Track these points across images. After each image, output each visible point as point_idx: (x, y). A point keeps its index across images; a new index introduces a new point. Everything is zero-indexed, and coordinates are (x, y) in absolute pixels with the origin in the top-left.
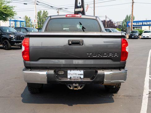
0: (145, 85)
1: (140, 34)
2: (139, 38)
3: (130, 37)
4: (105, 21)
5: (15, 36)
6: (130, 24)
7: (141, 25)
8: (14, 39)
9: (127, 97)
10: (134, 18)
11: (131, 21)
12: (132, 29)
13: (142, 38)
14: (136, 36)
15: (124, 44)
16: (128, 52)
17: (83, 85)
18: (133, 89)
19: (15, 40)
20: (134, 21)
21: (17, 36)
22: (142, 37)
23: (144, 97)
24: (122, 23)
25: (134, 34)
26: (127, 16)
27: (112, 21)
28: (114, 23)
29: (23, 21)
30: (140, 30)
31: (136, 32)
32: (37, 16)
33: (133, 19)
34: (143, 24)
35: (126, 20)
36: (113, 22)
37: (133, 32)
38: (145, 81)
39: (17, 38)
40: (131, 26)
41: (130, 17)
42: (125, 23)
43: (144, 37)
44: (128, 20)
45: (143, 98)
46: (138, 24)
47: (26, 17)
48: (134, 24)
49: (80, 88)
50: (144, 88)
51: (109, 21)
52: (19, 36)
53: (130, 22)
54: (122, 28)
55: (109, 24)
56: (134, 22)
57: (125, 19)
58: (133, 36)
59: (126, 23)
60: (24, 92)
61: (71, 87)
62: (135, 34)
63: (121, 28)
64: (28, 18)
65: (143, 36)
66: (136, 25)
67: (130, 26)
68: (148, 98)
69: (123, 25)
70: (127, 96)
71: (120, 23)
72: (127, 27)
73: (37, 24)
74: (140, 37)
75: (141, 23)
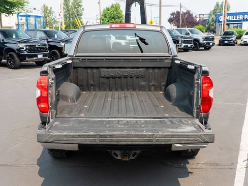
0: (242, 142)
1: (239, 37)
2: (236, 43)
3: (222, 43)
4: (178, 13)
5: (27, 46)
6: (222, 19)
7: (241, 20)
8: (26, 50)
9: (212, 167)
10: (230, 7)
11: (223, 13)
12: (226, 26)
13: (242, 45)
14: (232, 40)
15: (206, 85)
16: (212, 97)
17: (137, 152)
18: (221, 149)
19: (26, 53)
20: (229, 12)
21: (30, 46)
22: (242, 43)
23: (238, 166)
24: (208, 15)
25: (227, 36)
26: (217, 5)
27: (191, 13)
28: (194, 16)
29: (40, 17)
30: (239, 29)
31: (233, 33)
32: (62, 4)
33: (228, 9)
34: (244, 19)
35: (214, 12)
36: (192, 15)
37: (226, 33)
38: (241, 133)
39: (31, 48)
40: (224, 22)
41: (222, 6)
42: (214, 16)
43: (246, 42)
44: (218, 11)
45: (237, 169)
46: (236, 18)
47: (44, 6)
48: (228, 18)
49: (133, 158)
50: (241, 148)
51: (187, 13)
52: (34, 46)
53: (221, 15)
54: (208, 24)
55: (187, 19)
56: (229, 14)
57: (213, 9)
58: (226, 41)
59: (216, 16)
60: (41, 156)
61: (117, 156)
62: (230, 38)
63: (207, 26)
64: (49, 8)
65: (244, 40)
66: (232, 19)
67: (221, 22)
68: (245, 169)
69: (210, 20)
70: (211, 164)
71: (205, 16)
72: (217, 24)
73: (63, 20)
74: (239, 42)
75: (241, 17)
